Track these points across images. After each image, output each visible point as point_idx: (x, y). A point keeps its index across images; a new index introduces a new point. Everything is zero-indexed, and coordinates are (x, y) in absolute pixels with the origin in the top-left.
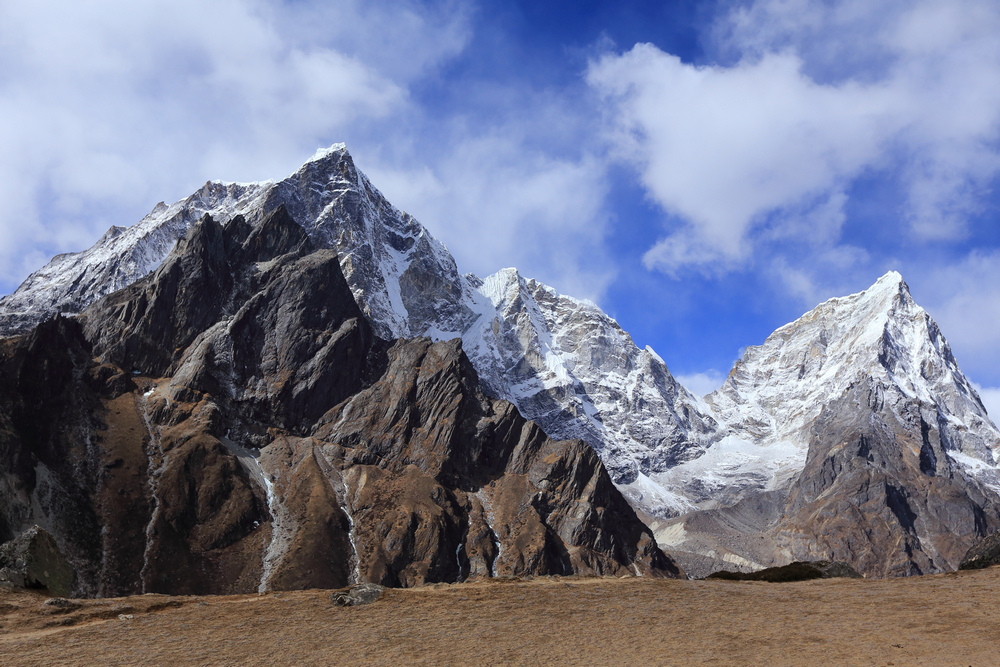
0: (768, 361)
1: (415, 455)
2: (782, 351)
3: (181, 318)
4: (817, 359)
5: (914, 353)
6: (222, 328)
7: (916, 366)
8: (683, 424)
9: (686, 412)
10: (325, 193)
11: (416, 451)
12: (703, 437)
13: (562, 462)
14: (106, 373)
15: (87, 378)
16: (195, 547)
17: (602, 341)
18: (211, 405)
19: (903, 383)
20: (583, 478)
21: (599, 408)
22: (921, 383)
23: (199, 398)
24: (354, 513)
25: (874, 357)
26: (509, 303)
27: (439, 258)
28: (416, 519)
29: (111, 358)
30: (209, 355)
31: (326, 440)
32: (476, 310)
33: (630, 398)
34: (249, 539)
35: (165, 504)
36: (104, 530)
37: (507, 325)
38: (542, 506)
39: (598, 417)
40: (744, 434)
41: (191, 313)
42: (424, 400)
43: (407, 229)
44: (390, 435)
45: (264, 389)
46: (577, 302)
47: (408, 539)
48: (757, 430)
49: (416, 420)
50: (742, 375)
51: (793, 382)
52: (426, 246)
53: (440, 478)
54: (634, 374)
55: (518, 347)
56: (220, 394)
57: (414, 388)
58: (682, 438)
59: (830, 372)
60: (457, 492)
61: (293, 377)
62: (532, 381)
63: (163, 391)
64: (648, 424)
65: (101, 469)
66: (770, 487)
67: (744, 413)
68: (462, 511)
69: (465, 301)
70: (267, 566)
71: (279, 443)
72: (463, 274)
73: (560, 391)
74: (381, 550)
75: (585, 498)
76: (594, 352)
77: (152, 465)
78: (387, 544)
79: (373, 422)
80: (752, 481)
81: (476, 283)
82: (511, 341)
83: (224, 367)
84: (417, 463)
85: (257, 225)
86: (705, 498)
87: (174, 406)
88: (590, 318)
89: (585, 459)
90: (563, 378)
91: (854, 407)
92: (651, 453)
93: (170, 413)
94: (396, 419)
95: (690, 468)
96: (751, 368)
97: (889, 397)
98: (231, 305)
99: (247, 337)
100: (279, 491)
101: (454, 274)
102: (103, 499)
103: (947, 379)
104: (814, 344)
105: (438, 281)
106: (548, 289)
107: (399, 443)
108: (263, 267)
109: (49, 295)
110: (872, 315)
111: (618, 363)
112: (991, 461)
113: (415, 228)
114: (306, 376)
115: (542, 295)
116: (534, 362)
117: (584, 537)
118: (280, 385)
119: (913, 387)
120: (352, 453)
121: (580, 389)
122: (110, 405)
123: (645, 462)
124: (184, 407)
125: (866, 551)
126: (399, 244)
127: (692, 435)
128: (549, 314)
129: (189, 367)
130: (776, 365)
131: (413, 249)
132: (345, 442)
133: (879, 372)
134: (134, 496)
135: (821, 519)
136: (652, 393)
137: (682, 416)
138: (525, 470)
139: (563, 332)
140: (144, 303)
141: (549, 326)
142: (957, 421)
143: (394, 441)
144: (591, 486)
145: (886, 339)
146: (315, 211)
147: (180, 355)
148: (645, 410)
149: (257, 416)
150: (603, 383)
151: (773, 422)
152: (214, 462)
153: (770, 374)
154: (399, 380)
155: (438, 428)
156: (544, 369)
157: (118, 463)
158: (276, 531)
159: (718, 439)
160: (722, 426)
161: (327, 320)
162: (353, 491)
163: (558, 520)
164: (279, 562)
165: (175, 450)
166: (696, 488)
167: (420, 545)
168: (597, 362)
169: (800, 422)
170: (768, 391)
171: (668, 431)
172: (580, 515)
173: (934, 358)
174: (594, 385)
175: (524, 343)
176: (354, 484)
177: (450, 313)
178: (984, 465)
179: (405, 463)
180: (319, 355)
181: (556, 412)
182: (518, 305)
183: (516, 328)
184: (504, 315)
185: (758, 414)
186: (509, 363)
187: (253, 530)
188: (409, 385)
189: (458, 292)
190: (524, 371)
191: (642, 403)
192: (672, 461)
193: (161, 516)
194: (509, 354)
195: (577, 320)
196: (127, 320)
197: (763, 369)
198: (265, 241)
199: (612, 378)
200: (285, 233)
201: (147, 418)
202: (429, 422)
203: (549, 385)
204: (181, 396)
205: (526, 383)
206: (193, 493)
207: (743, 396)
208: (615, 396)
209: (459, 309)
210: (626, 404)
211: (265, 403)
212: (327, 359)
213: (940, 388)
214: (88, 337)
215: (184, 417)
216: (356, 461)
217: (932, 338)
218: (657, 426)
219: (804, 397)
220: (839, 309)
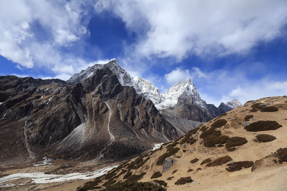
0: (172, 89)
1: (128, 102)
2: (174, 88)
3: (95, 83)
4: (179, 89)
5: (191, 88)
6: (101, 84)
7: (191, 90)
8: (161, 98)
9: (161, 96)
10: (112, 65)
11: (128, 101)
12: (164, 99)
13: (148, 103)
14: (85, 90)
15: (83, 91)
16: (100, 114)
17: (150, 86)
18: (100, 95)
19: (190, 92)
20: (150, 105)
21: (150, 95)
22: (192, 92)
23: (98, 94)
24: (120, 110)
25: (186, 89)
26: (138, 81)
27: (128, 75)
28: (129, 110)
29: (86, 88)
30: (99, 88)
31: (115, 100)
32: (133, 82)
33: (154, 94)
34: (107, 113)
35: (95, 108)
36: (88, 111)
37: (137, 84)
38: (145, 108)
39: (150, 97)
40: (169, 99)
41: (96, 82)
42: (129, 94)
43: (123, 71)
44: (124, 99)
45: (107, 93)
46: (147, 81)
47: (128, 113)
48: (171, 98)
49: (128, 97)
50: (169, 91)
51: (176, 92)
52: (126, 73)
53: (132, 105)
54: (155, 91)
55: (139, 87)
56: (101, 93)
57: (127, 93)
58: (161, 100)
59: (180, 91)
60: (133, 107)
61: (111, 91)
62: (141, 92)
63: (93, 93)
64: (156, 98)
65: (86, 104)
66: (172, 106)
67: (169, 96)
68: (134, 109)
69: (131, 81)
70: (109, 116)
71: (109, 100)
72: (131, 77)
73: (144, 93)
74: (124, 114)
75: (151, 107)
76: (149, 88)
77: (93, 103)
78: (125, 113)
79: (122, 97)
80: (170, 105)
81: (133, 78)
82: (138, 86)
83: (101, 90)
84: (128, 103)
85: (105, 70)
86: (164, 108)
87: (95, 95)
88: (148, 83)
89: (151, 102)
90: (145, 92)
91: (184, 95)
92: (157, 102)
93: (94, 96)
94: (125, 97)
95: (162, 104)
96: (170, 90)
97: (188, 94)
98: (102, 81)
99: (104, 85)
100: (110, 106)
101: (130, 77)
102: (87, 107)
103: (195, 92)
104: (178, 87)
105: (128, 78)
106: (143, 79)
107: (126, 100)
108: (106, 76)
109: (75, 80)
110: (186, 83)
111: (152, 89)
112: (200, 102)
113: (124, 70)
114: (112, 91)
115: (142, 80)
116: (141, 89)
117: (151, 113)
118: (109, 92)
119: (191, 93)
120: (119, 101)
121: (147, 93)
122: (86, 95)
123: (156, 103)
124: (96, 95)
125: (185, 114)
126: (122, 73)
127: (162, 99)
128: (143, 83)
129: (97, 90)
130: (173, 90)
131: (124, 73)
132: (118, 100)
133: (187, 91)
134: (91, 107)
135: (180, 110)
136: (157, 93)
137: (161, 97)
138: (143, 104)
139: (145, 85)
140: (90, 81)
141: (143, 84)
142: (196, 97)
143: (125, 100)
144: (152, 106)
145: (188, 86)
146: (111, 68)
147: (95, 88)
148: (156, 96)
149: (106, 96)
150: (150, 92)
151: (173, 97)
152: (101, 103)
153: (173, 91)
154: (125, 92)
155: (131, 98)
156: (142, 90)
157: (88, 103)
158: (110, 112)
159: (166, 100)
160: (166, 98)
161: (115, 83)
162: (120, 107)
163: (147, 110)
164: (111, 116)
165: (96, 101)
166: (163, 106)
167: (129, 114)
168: (150, 89)
169: (176, 97)
170: (172, 93)
171: (159, 99)
172: (150, 110)
173: (194, 89)
174: (149, 92)
175: (140, 87)
176: (120, 106)
177: (129, 82)
178: (199, 103)
179: (126, 103)
180: (114, 88)
181: (144, 96)
182: (139, 81)
183: (138, 84)
184: (137, 83)
185: (171, 96)
186: (138, 89)
187: (107, 112)
188: (126, 92)
189: (130, 79)
190: (139, 90)
191: (156, 95)
192: (160, 103)
193: (95, 110)
194: (138, 88)
195: (147, 83)
196: (88, 83)
197: (172, 90)
198: (106, 72)
199: (152, 91)
200: (109, 71)
201: (91, 97)
202: (129, 97)
203: (143, 92)
204: (96, 94)
205: (140, 92)
206: (99, 107)
207: (169, 94)
208: (152, 94)
209: (131, 82)
210: (154, 95)
211: (107, 95)
212: (115, 89)
213: (194, 93)
214: (83, 86)
215: (96, 97)
216: (120, 103)
217: (193, 86)
218: (158, 98)
219: (177, 94)
220: (182, 82)
